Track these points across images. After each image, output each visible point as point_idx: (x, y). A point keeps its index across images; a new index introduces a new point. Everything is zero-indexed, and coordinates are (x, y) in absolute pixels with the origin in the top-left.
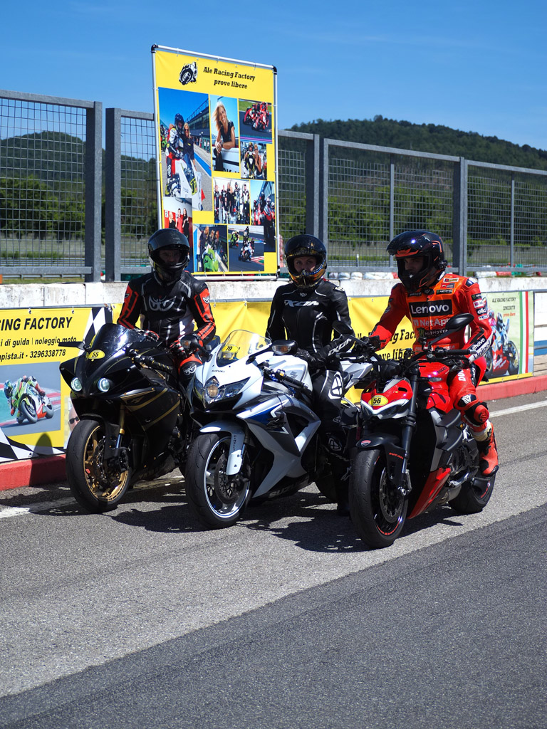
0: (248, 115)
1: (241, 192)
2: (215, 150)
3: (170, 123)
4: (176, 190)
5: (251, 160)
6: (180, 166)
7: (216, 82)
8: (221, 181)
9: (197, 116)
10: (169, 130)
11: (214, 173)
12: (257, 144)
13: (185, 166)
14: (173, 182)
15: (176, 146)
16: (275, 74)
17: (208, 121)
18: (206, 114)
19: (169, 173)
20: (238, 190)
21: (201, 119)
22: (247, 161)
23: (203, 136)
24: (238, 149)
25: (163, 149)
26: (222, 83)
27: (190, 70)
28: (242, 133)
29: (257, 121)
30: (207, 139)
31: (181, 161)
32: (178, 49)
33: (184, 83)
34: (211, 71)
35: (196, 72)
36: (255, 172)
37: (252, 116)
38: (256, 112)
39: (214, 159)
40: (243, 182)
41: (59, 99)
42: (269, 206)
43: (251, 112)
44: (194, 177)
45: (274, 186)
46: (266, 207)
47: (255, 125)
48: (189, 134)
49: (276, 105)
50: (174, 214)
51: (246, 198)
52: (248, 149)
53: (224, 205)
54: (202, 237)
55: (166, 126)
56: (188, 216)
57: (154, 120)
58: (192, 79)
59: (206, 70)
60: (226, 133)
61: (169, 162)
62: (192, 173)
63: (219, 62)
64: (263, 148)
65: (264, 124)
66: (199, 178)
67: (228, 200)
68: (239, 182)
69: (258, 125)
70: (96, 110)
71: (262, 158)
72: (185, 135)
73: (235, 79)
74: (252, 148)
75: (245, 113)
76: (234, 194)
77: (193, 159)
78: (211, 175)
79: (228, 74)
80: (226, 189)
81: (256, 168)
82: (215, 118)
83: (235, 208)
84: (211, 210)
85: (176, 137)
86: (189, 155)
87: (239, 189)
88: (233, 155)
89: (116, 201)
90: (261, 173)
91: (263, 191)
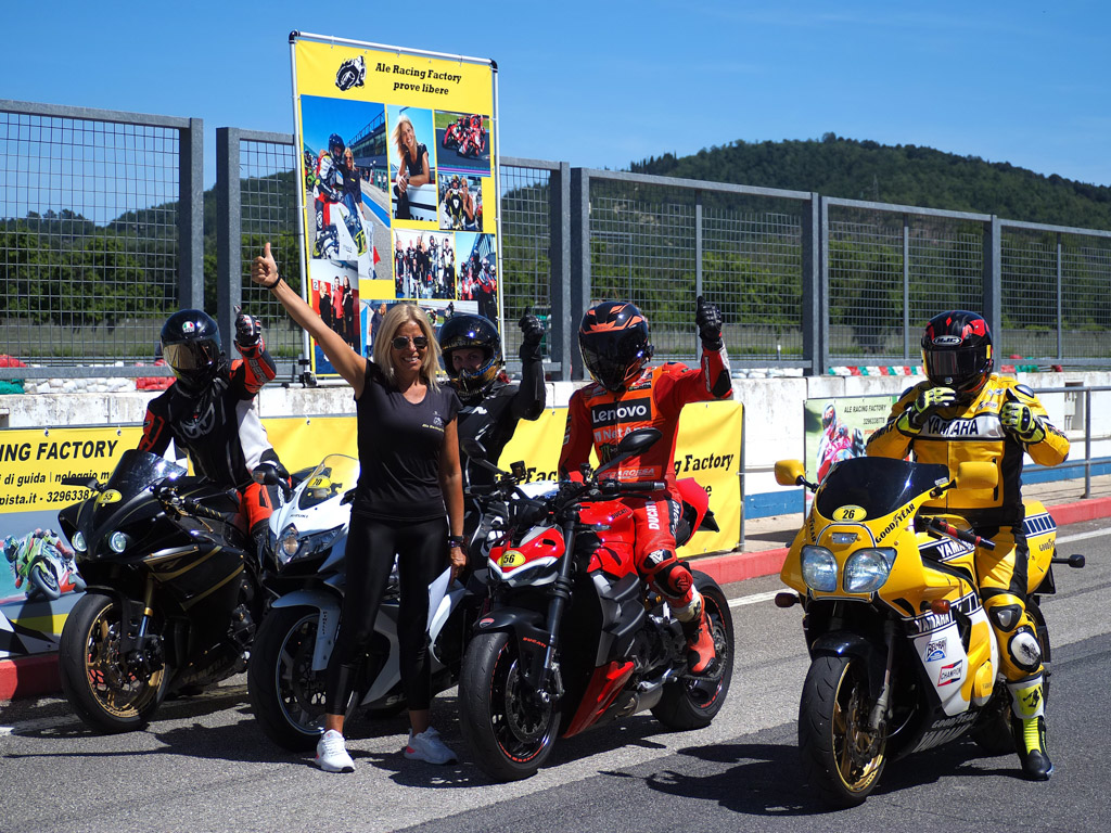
0: (451, 134)
1: (440, 250)
2: (396, 189)
3: (321, 148)
4: (331, 248)
5: (456, 203)
6: (338, 212)
7: (397, 86)
8: (406, 235)
9: (366, 136)
10: (319, 160)
11: (395, 222)
12: (465, 178)
13: (347, 212)
14: (326, 238)
15: (332, 182)
16: (495, 72)
17: (384, 144)
18: (380, 133)
19: (320, 223)
20: (434, 247)
21: (372, 141)
22: (450, 203)
23: (376, 166)
24: (435, 186)
25: (310, 187)
26: (407, 87)
27: (353, 69)
28: (440, 161)
29: (466, 143)
30: (382, 171)
31: (339, 205)
32: (332, 38)
33: (343, 88)
34: (388, 69)
35: (363, 70)
36: (463, 220)
37: (458, 135)
38: (463, 129)
39: (394, 201)
40: (444, 236)
41: (133, 115)
42: (487, 271)
43: (455, 130)
44: (361, 228)
45: (494, 240)
46: (482, 273)
47: (462, 149)
48: (353, 165)
49: (497, 119)
50: (328, 285)
51: (448, 259)
52: (450, 185)
53: (411, 270)
54: (375, 319)
55: (314, 153)
56: (352, 287)
57: (293, 144)
58: (358, 82)
59: (380, 67)
60: (414, 162)
61: (320, 205)
62: (358, 222)
63: (402, 55)
64: (475, 184)
65: (477, 147)
66: (370, 230)
67: (419, 262)
68: (435, 235)
69: (468, 150)
70: (193, 132)
71: (474, 198)
72: (346, 165)
73: (427, 81)
74: (457, 183)
75: (445, 132)
76: (428, 253)
77: (359, 201)
78: (389, 226)
79: (416, 73)
80: (415, 247)
81: (465, 213)
82: (396, 139)
83: (430, 275)
84: (389, 278)
85: (331, 169)
86: (353, 195)
87: (437, 246)
88: (427, 194)
89: (232, 266)
90: (473, 222)
91: (477, 248)
